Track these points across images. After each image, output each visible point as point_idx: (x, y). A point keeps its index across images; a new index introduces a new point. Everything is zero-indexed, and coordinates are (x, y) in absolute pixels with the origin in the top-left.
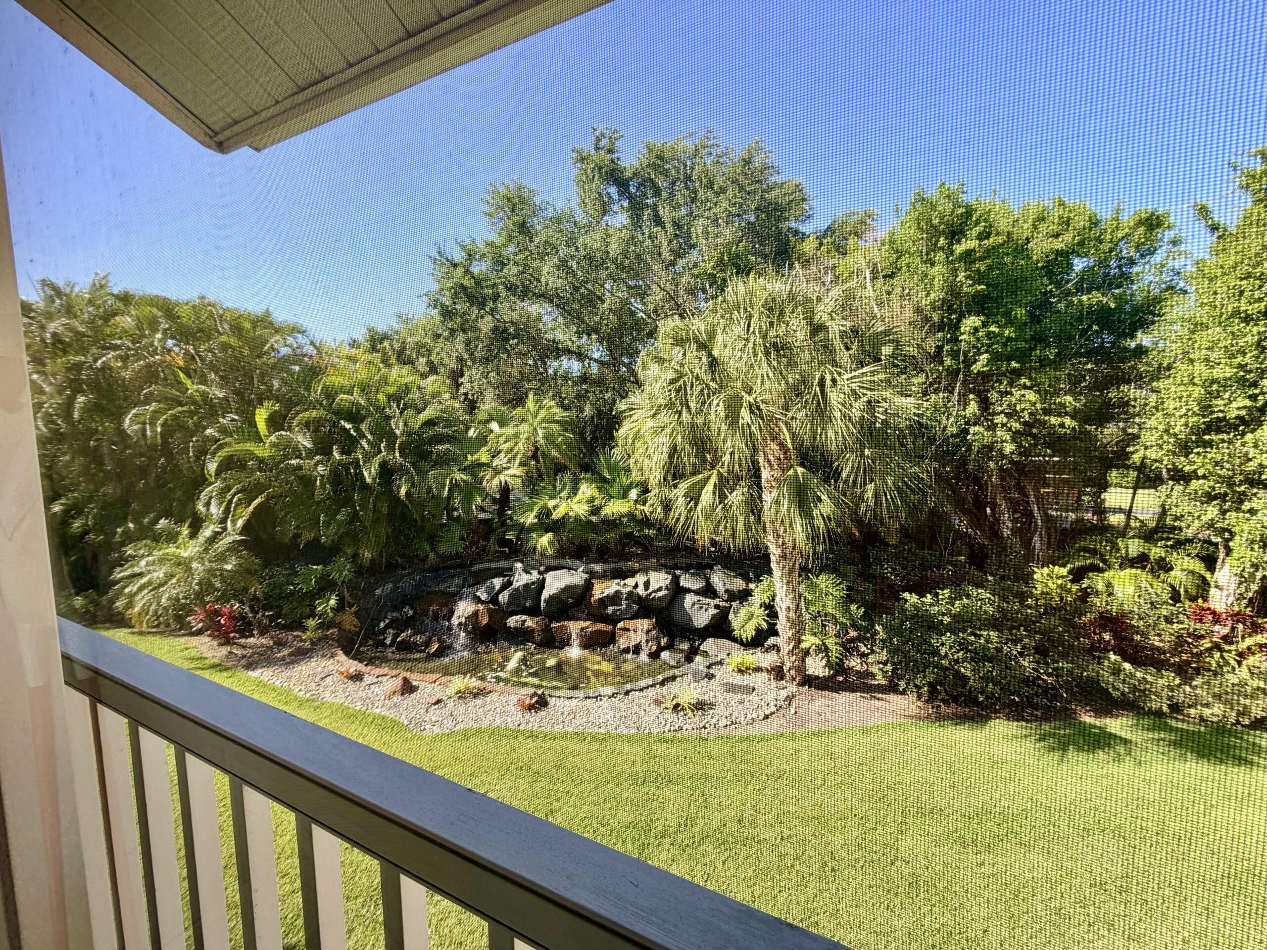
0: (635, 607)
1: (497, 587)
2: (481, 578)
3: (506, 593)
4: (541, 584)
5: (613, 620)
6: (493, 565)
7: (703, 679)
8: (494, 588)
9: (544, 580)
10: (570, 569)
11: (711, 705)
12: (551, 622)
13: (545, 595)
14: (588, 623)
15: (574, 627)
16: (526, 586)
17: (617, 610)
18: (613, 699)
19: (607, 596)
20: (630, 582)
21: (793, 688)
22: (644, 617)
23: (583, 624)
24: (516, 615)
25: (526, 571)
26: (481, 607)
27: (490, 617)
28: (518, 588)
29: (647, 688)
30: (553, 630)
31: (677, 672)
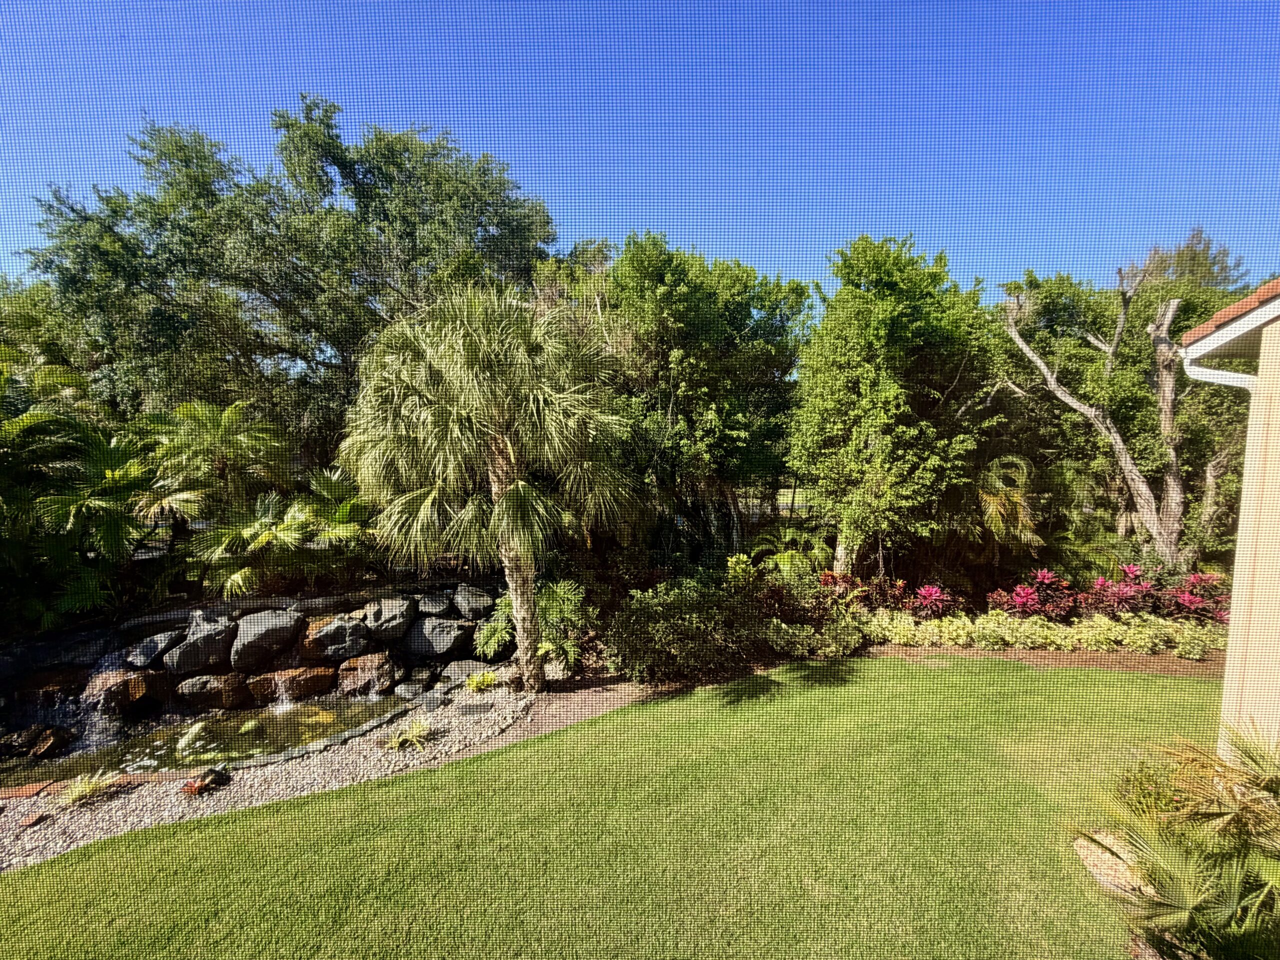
0: (362, 642)
1: (161, 646)
2: (134, 637)
3: (176, 652)
4: (232, 633)
5: (335, 662)
6: (158, 618)
7: (438, 707)
8: (156, 647)
9: (237, 626)
10: (275, 609)
11: (445, 732)
12: (247, 677)
13: (237, 645)
14: (302, 670)
15: (281, 678)
16: (208, 639)
17: (339, 649)
18: (325, 753)
19: (327, 635)
20: (358, 614)
21: (532, 696)
22: (373, 652)
23: (292, 673)
24: (192, 677)
25: (208, 619)
26: (132, 676)
27: (149, 686)
28: (195, 642)
29: (371, 730)
30: (251, 687)
31: (409, 706)
